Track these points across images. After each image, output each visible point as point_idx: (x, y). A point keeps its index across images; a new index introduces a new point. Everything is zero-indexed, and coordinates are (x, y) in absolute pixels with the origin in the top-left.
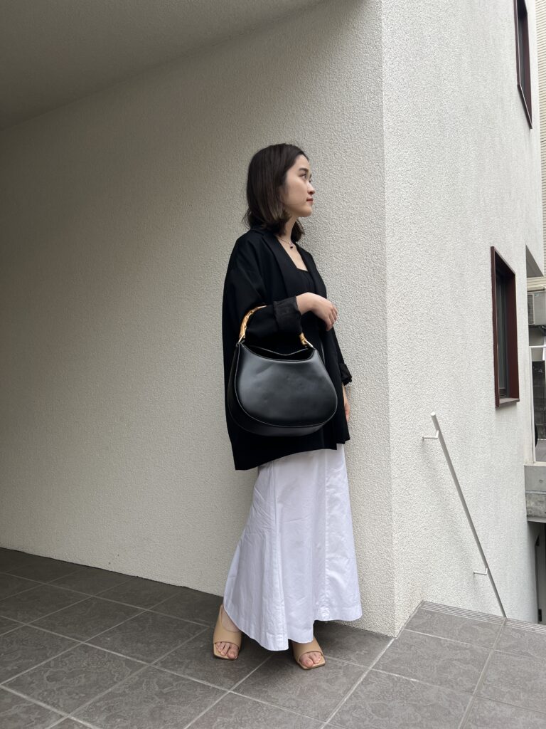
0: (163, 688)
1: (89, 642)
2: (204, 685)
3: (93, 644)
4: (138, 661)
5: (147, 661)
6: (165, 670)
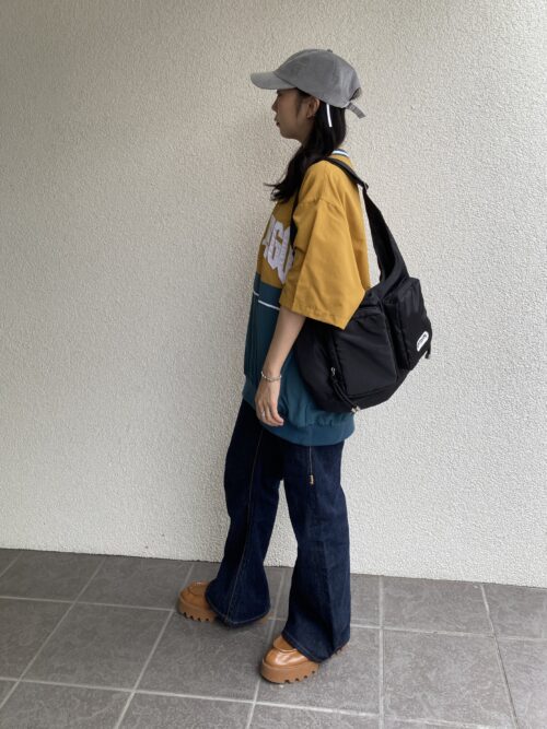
1: (261, 699)
4: (362, 714)
5: (372, 711)
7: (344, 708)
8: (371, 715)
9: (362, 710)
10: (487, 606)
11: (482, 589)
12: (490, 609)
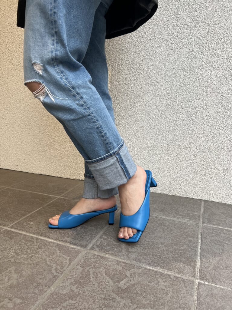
0: (119, 282)
1: (12, 227)
2: (162, 274)
3: (17, 229)
4: (72, 246)
5: (81, 246)
6: (107, 256)
7: (62, 241)
8: (78, 248)
9: (75, 244)
10: (202, 210)
11: (203, 203)
12: (204, 211)
